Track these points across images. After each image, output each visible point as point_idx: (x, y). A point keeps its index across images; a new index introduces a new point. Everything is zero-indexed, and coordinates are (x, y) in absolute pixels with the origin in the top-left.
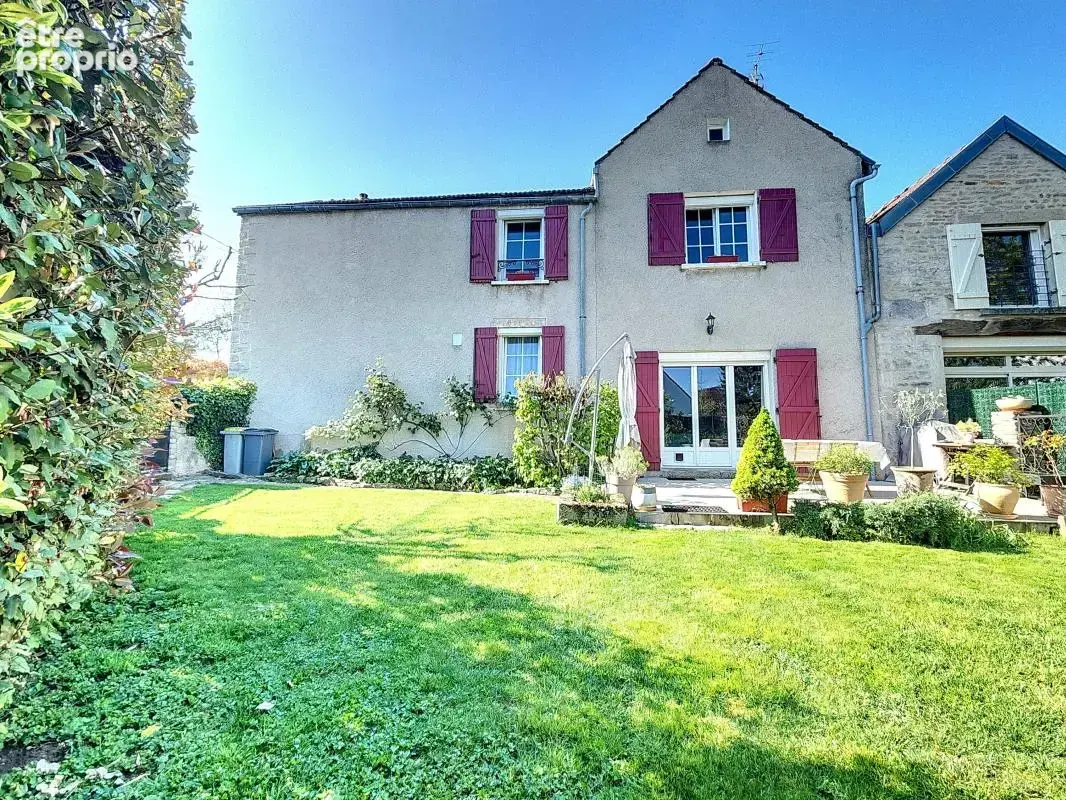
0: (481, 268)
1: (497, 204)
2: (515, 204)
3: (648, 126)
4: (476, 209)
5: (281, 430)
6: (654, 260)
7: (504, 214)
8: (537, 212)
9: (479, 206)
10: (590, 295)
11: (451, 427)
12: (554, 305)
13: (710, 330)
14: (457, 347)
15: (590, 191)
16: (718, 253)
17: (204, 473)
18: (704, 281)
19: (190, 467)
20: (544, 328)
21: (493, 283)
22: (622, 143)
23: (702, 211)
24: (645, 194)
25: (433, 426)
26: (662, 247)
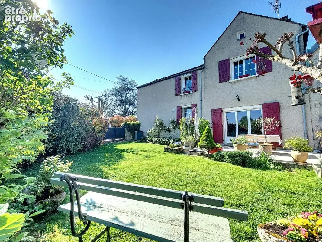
0: (178, 92)
1: (180, 75)
2: (184, 74)
3: (218, 41)
4: (176, 77)
5: (144, 132)
6: (221, 81)
7: (183, 77)
8: (190, 74)
9: (177, 76)
10: (203, 94)
11: (173, 131)
12: (195, 98)
13: (239, 100)
14: (173, 112)
15: (202, 65)
16: (244, 74)
17: (132, 140)
18: (236, 85)
19: (129, 138)
20: (192, 105)
21: (180, 95)
22: (211, 49)
23: (239, 61)
24: (218, 62)
25: (169, 130)
26: (223, 77)
